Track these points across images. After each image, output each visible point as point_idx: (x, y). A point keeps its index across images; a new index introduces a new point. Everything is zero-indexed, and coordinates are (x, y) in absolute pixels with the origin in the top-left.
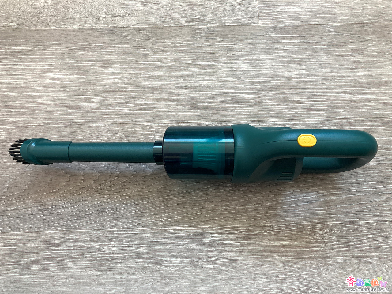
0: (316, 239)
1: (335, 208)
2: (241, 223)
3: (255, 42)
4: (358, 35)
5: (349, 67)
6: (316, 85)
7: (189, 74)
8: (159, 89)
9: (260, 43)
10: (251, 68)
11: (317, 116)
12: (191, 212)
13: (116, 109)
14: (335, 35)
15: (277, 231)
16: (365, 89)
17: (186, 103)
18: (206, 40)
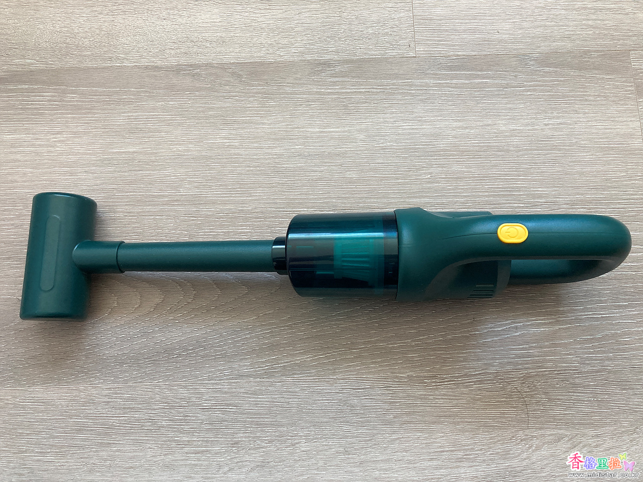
0: (510, 396)
1: (541, 347)
2: (391, 370)
3: (410, 83)
4: (574, 70)
5: (559, 121)
6: (508, 151)
7: (305, 136)
8: (258, 159)
9: (417, 86)
10: (403, 125)
11: (510, 198)
12: (310, 354)
13: (192, 192)
14: (536, 71)
15: (448, 384)
16: (587, 156)
17: (300, 180)
18: (331, 82)
